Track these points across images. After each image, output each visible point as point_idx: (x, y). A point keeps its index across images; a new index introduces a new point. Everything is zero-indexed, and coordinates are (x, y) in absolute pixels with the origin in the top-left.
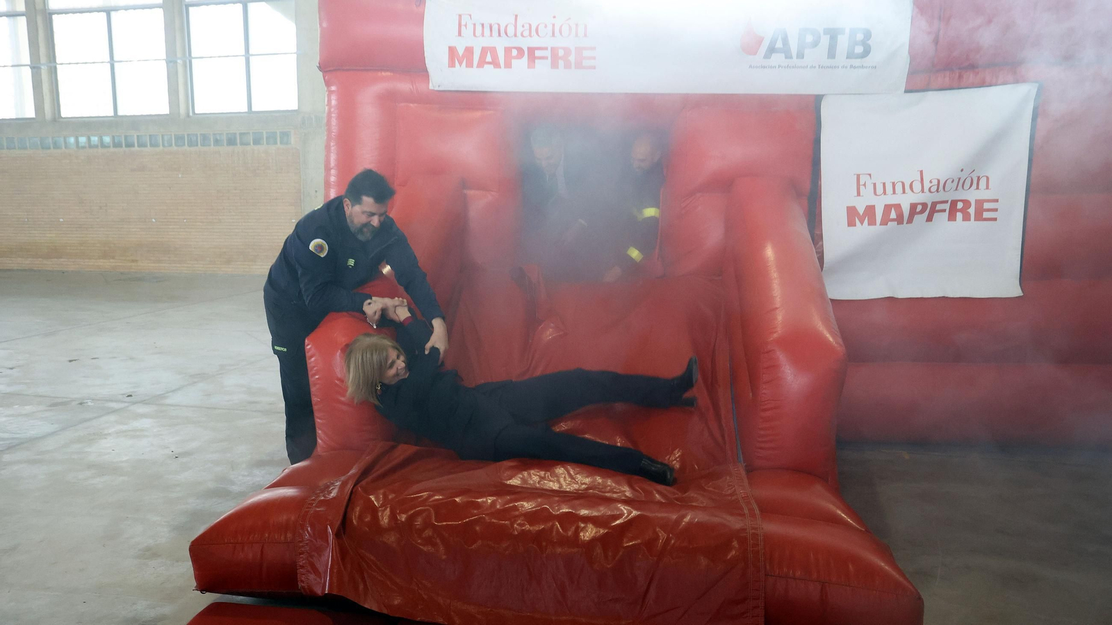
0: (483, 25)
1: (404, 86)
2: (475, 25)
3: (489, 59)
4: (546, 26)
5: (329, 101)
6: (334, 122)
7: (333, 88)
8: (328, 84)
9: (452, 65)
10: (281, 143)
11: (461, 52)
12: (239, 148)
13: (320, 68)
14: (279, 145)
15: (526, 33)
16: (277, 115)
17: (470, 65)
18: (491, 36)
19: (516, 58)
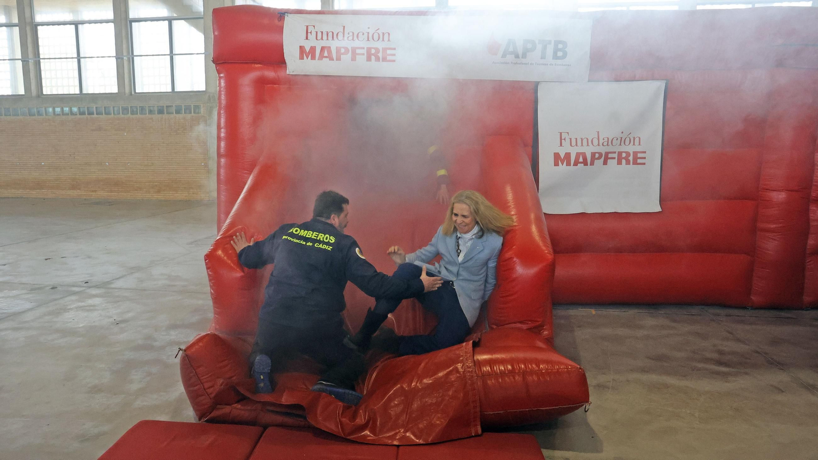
0: (322, 32)
1: (270, 74)
2: (317, 32)
3: (326, 54)
4: (363, 34)
5: (220, 83)
6: (223, 97)
7: (222, 75)
8: (219, 73)
9: (301, 58)
10: (194, 113)
11: (308, 50)
12: (165, 116)
13: (213, 61)
14: (193, 114)
15: (351, 38)
16: (191, 94)
17: (313, 58)
18: (327, 39)
19: (343, 54)
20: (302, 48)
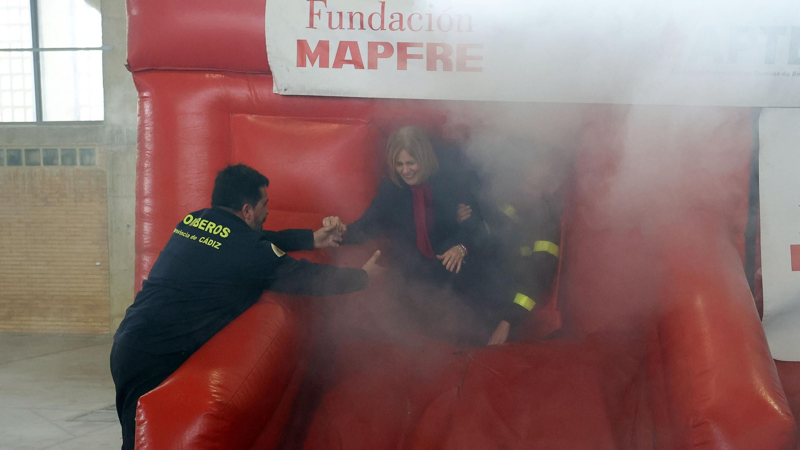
0: (341, 14)
1: (241, 92)
2: (330, 13)
3: (348, 56)
4: (421, 18)
5: (142, 109)
6: (148, 137)
7: (145, 94)
8: (140, 89)
9: (301, 63)
10: (82, 164)
11: (313, 47)
12: (23, 169)
13: (129, 67)
14: (78, 166)
15: (396, 25)
16: (74, 127)
17: (324, 64)
18: (351, 28)
19: (383, 56)
20: (302, 45)
